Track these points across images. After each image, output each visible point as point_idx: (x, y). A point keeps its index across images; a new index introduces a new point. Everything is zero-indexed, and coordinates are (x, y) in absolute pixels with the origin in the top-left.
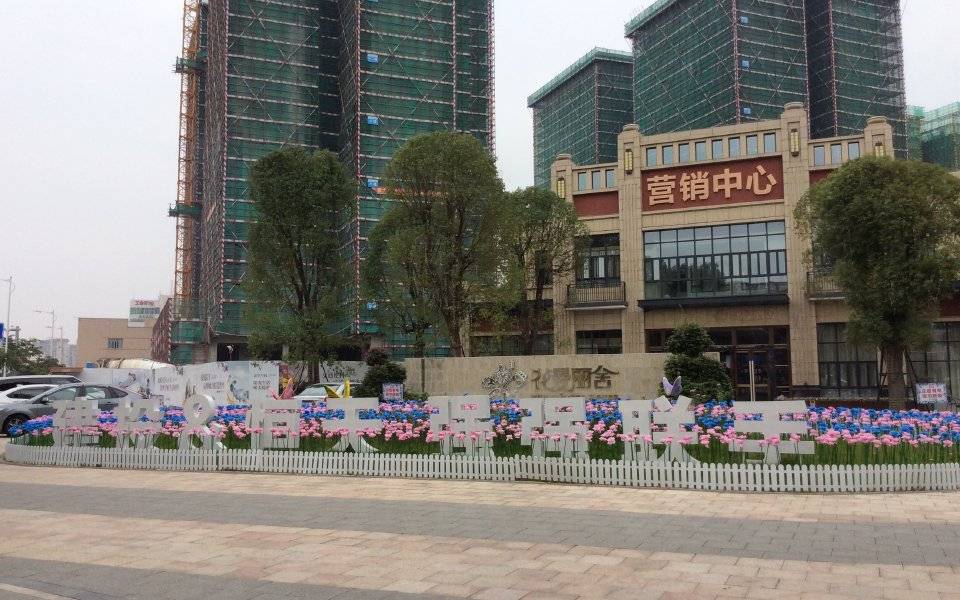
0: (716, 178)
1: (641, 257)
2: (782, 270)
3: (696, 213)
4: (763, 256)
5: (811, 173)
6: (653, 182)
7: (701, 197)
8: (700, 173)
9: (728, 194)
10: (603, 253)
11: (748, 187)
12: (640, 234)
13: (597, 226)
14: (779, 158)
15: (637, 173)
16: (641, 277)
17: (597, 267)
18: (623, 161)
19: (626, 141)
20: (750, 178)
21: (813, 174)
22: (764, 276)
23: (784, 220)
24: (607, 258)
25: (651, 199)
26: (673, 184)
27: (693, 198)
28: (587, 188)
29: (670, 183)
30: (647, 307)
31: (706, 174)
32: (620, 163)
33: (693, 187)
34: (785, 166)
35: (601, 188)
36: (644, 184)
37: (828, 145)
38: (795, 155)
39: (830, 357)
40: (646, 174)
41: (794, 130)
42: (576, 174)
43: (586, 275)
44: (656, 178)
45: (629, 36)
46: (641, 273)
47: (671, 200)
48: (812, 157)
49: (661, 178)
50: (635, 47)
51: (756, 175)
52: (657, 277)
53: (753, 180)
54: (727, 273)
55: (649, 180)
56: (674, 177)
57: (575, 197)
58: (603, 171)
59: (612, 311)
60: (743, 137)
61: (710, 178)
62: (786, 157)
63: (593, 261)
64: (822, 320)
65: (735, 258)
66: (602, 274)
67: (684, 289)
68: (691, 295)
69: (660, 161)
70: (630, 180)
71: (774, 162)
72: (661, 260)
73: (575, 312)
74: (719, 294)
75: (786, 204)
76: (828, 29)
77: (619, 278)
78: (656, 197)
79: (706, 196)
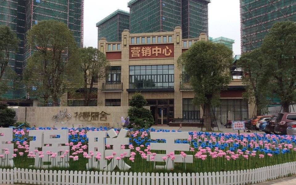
0: (153, 49)
1: (128, 74)
2: (173, 81)
3: (147, 61)
4: (167, 76)
5: (182, 50)
6: (133, 49)
7: (148, 56)
8: (148, 47)
9: (157, 55)
10: (115, 73)
11: (163, 53)
12: (128, 67)
13: (114, 63)
14: (173, 44)
15: (128, 46)
16: (128, 81)
17: (113, 77)
18: (123, 42)
19: (124, 35)
20: (164, 50)
21: (183, 50)
22: (167, 82)
23: (174, 65)
24: (117, 75)
25: (132, 55)
26: (139, 50)
27: (146, 56)
28: (111, 50)
29: (138, 50)
30: (130, 91)
31: (150, 48)
32: (122, 42)
33: (146, 52)
34: (175, 47)
35: (116, 50)
36: (130, 50)
37: (188, 41)
38: (178, 43)
39: (186, 109)
40: (131, 46)
41: (178, 35)
42: (107, 45)
43: (110, 80)
44: (134, 48)
45: (129, 7)
46: (128, 80)
47: (139, 56)
48: (183, 45)
49: (136, 48)
50: (131, 10)
51: (166, 49)
52: (133, 81)
53: (165, 51)
54: (156, 81)
55: (132, 49)
56: (140, 48)
57: (107, 53)
58: (116, 44)
59: (118, 93)
60: (162, 36)
61: (151, 49)
62: (175, 44)
63: (112, 75)
64: (184, 98)
65: (159, 76)
66: (115, 80)
67: (142, 86)
68: (144, 88)
69: (135, 43)
70: (125, 48)
71: (171, 45)
72: (135, 75)
73: (105, 92)
74: (152, 88)
75: (175, 59)
76: (188, 10)
77: (121, 81)
78: (134, 55)
79: (150, 55)
